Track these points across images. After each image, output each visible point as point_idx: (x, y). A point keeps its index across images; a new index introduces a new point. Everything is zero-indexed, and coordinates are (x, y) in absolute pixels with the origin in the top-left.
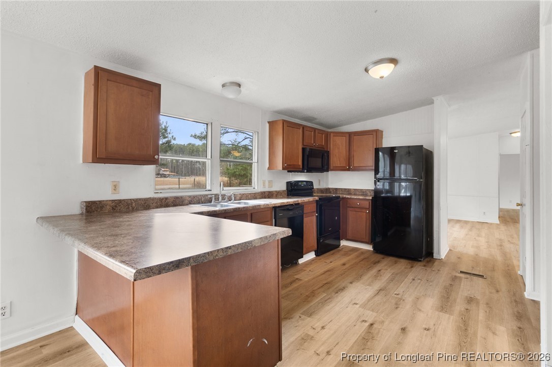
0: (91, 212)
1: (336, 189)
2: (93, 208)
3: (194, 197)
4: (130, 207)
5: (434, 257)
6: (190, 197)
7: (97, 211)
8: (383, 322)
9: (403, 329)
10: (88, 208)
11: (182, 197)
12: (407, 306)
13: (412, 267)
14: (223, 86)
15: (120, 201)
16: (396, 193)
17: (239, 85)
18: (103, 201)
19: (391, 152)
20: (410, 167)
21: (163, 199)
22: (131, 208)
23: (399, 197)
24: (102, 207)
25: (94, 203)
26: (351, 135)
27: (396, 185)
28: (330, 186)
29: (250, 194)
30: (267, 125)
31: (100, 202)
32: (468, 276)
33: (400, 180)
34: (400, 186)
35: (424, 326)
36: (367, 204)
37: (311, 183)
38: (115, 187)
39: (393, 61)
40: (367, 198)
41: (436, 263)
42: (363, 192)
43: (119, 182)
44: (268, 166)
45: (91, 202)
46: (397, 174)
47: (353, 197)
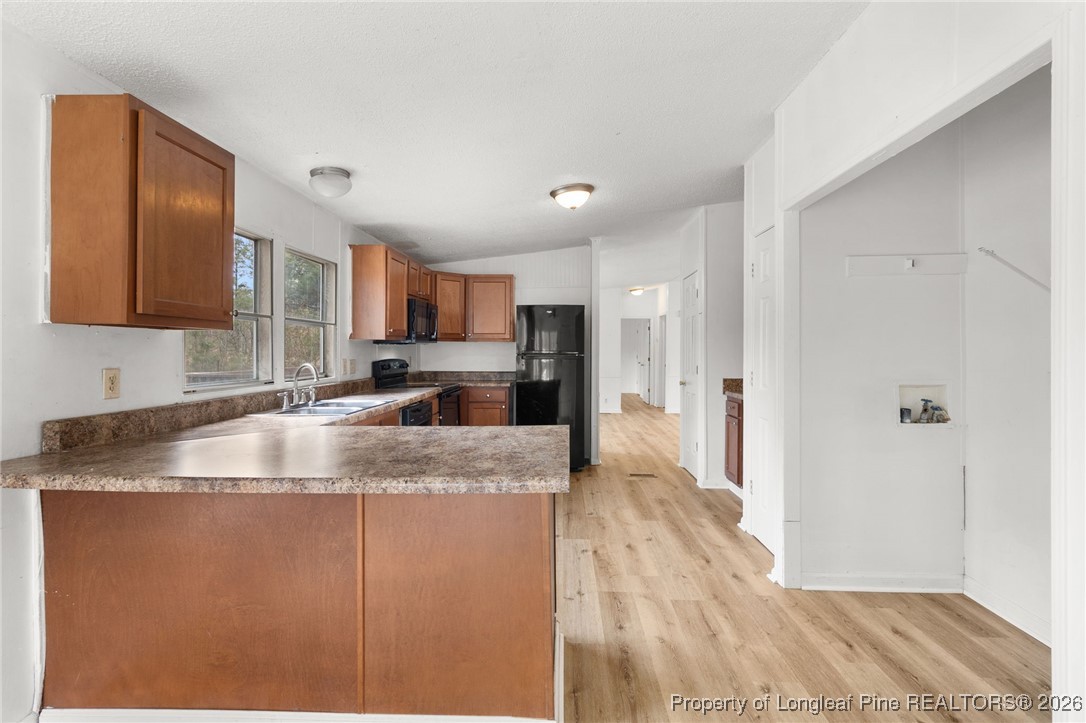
0: (71, 447)
1: (436, 373)
2: (75, 436)
3: (252, 397)
4: (146, 427)
5: (593, 463)
6: (244, 397)
7: (83, 441)
8: (603, 546)
9: (629, 546)
10: (65, 437)
11: (232, 400)
12: (612, 524)
13: (578, 480)
14: (313, 173)
15: (127, 415)
16: (535, 377)
17: (347, 174)
18: (94, 417)
19: (529, 311)
20: (554, 335)
21: (202, 405)
22: (147, 430)
23: (539, 383)
24: (93, 432)
25: (74, 423)
26: (466, 280)
27: (535, 362)
28: (424, 369)
29: (329, 387)
30: (349, 252)
31: (88, 419)
32: (640, 478)
33: (541, 355)
34: (540, 363)
35: (644, 538)
36: (501, 395)
37: (404, 365)
38: (113, 383)
39: (589, 188)
40: (503, 385)
41: (599, 471)
42: (484, 377)
43: (118, 369)
44: (351, 332)
45: (69, 420)
46: (537, 347)
47: (479, 385)
